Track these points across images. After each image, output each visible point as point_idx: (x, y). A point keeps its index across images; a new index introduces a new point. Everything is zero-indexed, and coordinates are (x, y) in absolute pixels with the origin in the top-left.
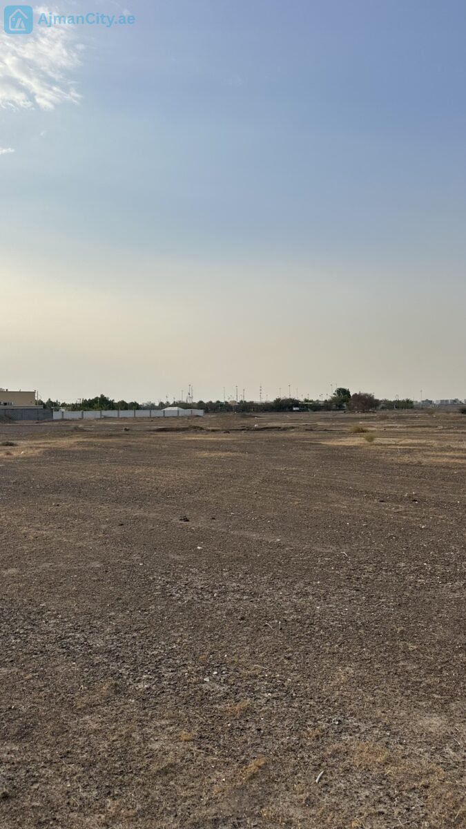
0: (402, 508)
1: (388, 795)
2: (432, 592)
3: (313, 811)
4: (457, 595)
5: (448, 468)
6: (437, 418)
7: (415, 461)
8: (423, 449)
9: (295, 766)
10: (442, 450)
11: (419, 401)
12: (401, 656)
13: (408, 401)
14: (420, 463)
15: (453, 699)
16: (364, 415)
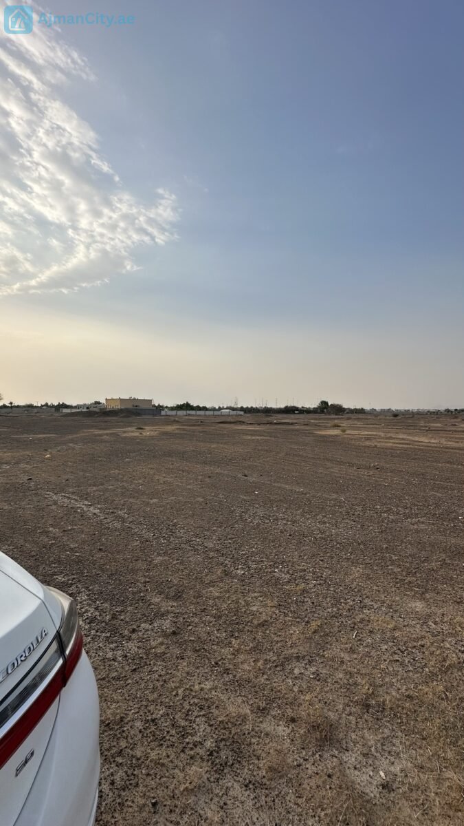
0: (371, 473)
1: (399, 649)
2: (399, 524)
3: (355, 656)
4: (415, 527)
5: (392, 449)
6: (380, 419)
7: (373, 445)
8: (376, 437)
9: (339, 627)
10: (387, 438)
11: (368, 409)
12: (389, 563)
13: (362, 409)
14: (376, 446)
15: (426, 591)
16: (336, 417)
